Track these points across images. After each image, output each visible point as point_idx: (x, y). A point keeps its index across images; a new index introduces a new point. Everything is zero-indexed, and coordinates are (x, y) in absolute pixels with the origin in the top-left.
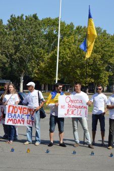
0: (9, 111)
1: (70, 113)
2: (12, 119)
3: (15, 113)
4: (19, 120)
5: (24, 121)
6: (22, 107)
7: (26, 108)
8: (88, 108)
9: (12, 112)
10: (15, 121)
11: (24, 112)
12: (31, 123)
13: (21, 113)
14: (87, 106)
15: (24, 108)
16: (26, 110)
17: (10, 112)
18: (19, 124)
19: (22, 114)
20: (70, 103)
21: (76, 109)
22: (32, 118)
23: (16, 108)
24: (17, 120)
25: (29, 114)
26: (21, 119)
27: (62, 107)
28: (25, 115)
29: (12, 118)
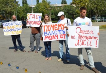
0: (44, 31)
1: (81, 43)
2: (48, 37)
3: (49, 31)
4: (53, 36)
5: (57, 36)
6: (53, 25)
7: (57, 25)
8: (98, 38)
9: (47, 31)
10: (51, 37)
11: (56, 28)
12: (63, 36)
13: (53, 30)
14: (98, 36)
15: (55, 25)
16: (57, 26)
17: (46, 31)
18: (54, 40)
19: (55, 30)
20: (80, 34)
21: (87, 39)
22: (63, 32)
23: (49, 27)
24: (52, 36)
25: (60, 29)
26: (54, 35)
27: (73, 37)
28: (57, 31)
29: (48, 35)
